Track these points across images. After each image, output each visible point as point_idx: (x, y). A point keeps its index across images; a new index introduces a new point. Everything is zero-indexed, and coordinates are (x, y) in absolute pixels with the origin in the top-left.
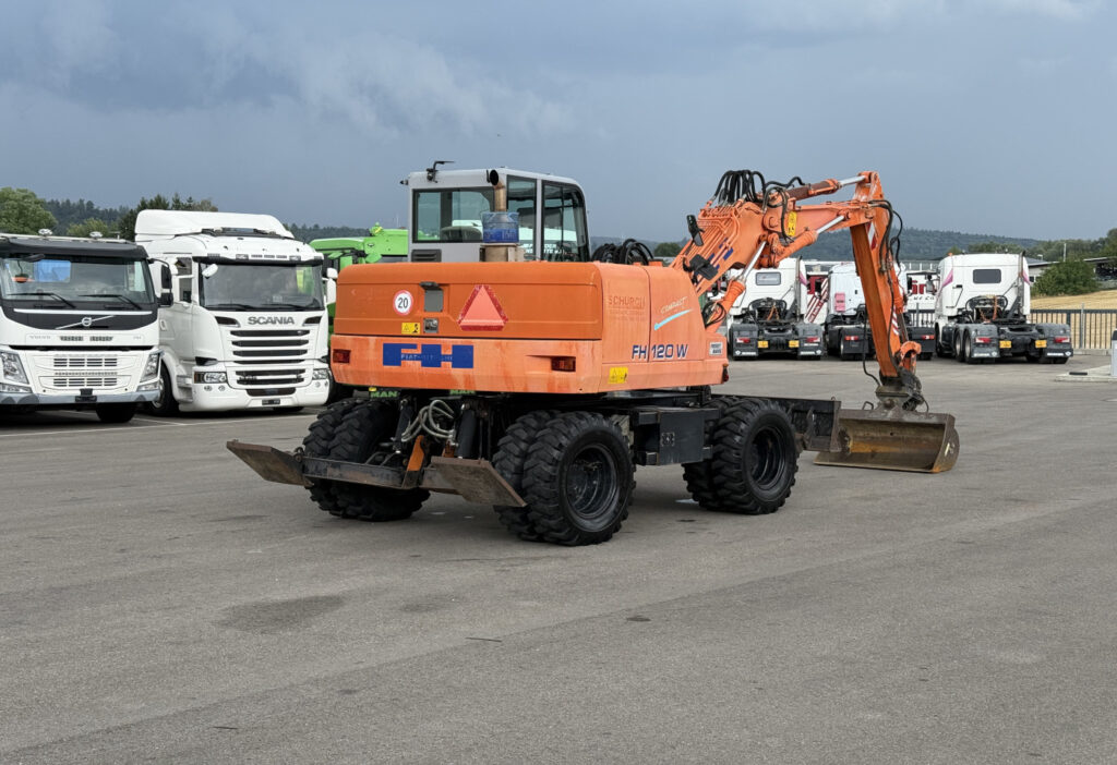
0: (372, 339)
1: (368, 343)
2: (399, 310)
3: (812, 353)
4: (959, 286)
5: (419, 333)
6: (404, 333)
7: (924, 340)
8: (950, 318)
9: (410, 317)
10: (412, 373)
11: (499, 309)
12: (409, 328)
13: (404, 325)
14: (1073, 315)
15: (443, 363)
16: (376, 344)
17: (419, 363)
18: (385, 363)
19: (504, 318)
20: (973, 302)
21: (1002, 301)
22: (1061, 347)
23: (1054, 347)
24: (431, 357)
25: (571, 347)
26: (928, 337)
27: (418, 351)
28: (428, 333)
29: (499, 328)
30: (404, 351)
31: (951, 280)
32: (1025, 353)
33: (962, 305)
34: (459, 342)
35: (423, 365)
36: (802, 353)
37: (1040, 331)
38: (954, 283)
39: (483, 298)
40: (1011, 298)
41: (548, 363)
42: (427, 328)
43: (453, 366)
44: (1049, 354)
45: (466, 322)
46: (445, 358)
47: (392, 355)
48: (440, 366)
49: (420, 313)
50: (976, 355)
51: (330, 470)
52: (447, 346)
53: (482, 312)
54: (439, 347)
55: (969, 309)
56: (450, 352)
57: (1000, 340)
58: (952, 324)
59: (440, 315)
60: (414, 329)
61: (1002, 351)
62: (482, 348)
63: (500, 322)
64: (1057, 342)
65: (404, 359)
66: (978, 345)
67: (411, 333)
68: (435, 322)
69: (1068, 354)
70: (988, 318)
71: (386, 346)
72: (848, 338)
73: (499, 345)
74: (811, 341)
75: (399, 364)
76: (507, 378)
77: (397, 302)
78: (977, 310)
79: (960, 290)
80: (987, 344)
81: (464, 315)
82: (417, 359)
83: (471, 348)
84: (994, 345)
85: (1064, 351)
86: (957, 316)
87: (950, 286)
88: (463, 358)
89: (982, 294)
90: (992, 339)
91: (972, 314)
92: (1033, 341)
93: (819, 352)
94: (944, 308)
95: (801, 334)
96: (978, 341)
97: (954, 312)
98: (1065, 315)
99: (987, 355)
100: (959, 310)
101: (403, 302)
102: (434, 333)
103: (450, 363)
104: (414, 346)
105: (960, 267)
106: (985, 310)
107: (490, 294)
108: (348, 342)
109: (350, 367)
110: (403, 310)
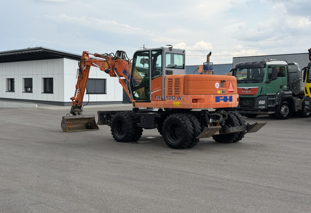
0: (212, 95)
1: (211, 96)
5: (221, 93)
6: (218, 93)
9: (219, 89)
10: (222, 104)
11: (233, 87)
12: (219, 92)
13: (218, 91)
16: (213, 97)
17: (223, 101)
18: (216, 102)
24: (225, 99)
27: (223, 98)
28: (224, 93)
29: (233, 92)
30: (220, 98)
34: (230, 95)
35: (224, 101)
43: (230, 101)
45: (229, 90)
46: (228, 99)
47: (217, 99)
48: (227, 101)
49: (220, 88)
52: (228, 96)
53: (231, 88)
59: (224, 88)
60: (220, 92)
62: (233, 96)
67: (219, 93)
68: (224, 90)
71: (216, 97)
75: (219, 102)
77: (216, 85)
81: (228, 88)
88: (231, 99)
101: (217, 85)
104: (222, 97)
107: (232, 83)
108: (203, 96)
109: (203, 104)
110: (217, 87)
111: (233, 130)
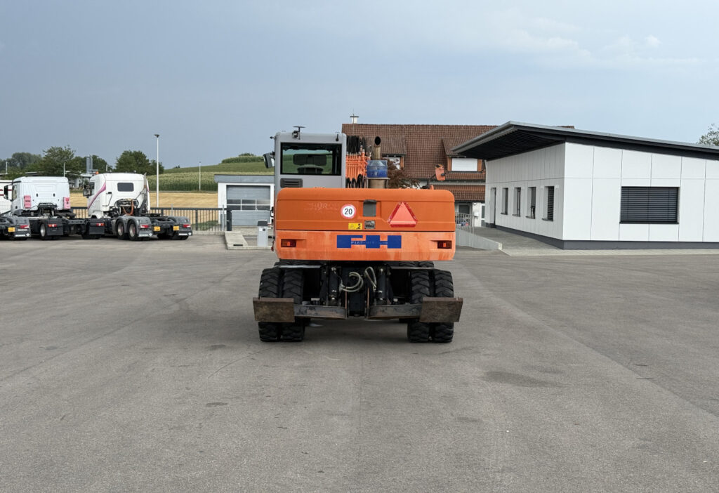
0: (327, 234)
1: (323, 235)
2: (346, 216)
3: (24, 235)
4: (110, 193)
5: (361, 229)
6: (350, 228)
7: (98, 226)
8: (105, 212)
9: (354, 220)
10: (359, 252)
11: (413, 215)
12: (353, 226)
13: (350, 224)
14: (199, 211)
15: (381, 246)
16: (331, 235)
17: (364, 246)
18: (339, 247)
19: (416, 220)
20: (118, 203)
21: (135, 202)
22: (186, 230)
23: (182, 230)
24: (373, 242)
25: (450, 236)
26: (100, 225)
27: (364, 239)
28: (368, 229)
29: (413, 226)
30: (353, 239)
31: (105, 189)
32: (167, 234)
33: (112, 204)
34: (392, 234)
35: (367, 247)
36: (17, 236)
37: (174, 220)
38: (107, 191)
39: (403, 210)
40: (140, 200)
41: (436, 244)
42: (366, 226)
43: (389, 247)
44: (180, 234)
45: (393, 222)
46: (383, 243)
47: (344, 242)
48: (379, 247)
49: (359, 218)
50: (140, 235)
51: (309, 311)
52: (384, 236)
53: (403, 217)
54: (379, 236)
55: (117, 207)
56: (386, 239)
57: (154, 226)
58: (106, 216)
59: (375, 218)
60: (358, 226)
61: (154, 233)
62: (406, 237)
63: (414, 222)
64: (184, 227)
65: (354, 244)
66: (141, 229)
67: (355, 229)
68: (373, 222)
69: (190, 234)
70: (128, 212)
71: (339, 237)
72: (50, 225)
73: (416, 235)
74: (23, 227)
75: (350, 247)
76: (420, 253)
77: (343, 211)
78: (122, 207)
79: (110, 195)
80: (146, 229)
81: (391, 218)
82: (363, 244)
83: (400, 237)
84: (150, 229)
85: (187, 232)
86: (109, 212)
87: (104, 193)
88: (395, 242)
89: (122, 198)
90: (148, 226)
91: (119, 210)
92: (172, 227)
93: (28, 235)
94: (101, 206)
95: (15, 223)
96: (142, 227)
97: (107, 209)
98: (194, 211)
99: (146, 235)
100: (111, 207)
101: (348, 211)
102: (372, 229)
103: (386, 246)
104: (361, 237)
105: (109, 181)
106: (125, 208)
107: (407, 207)
108: (303, 235)
109: (305, 250)
110: (348, 216)
111: (383, 311)
